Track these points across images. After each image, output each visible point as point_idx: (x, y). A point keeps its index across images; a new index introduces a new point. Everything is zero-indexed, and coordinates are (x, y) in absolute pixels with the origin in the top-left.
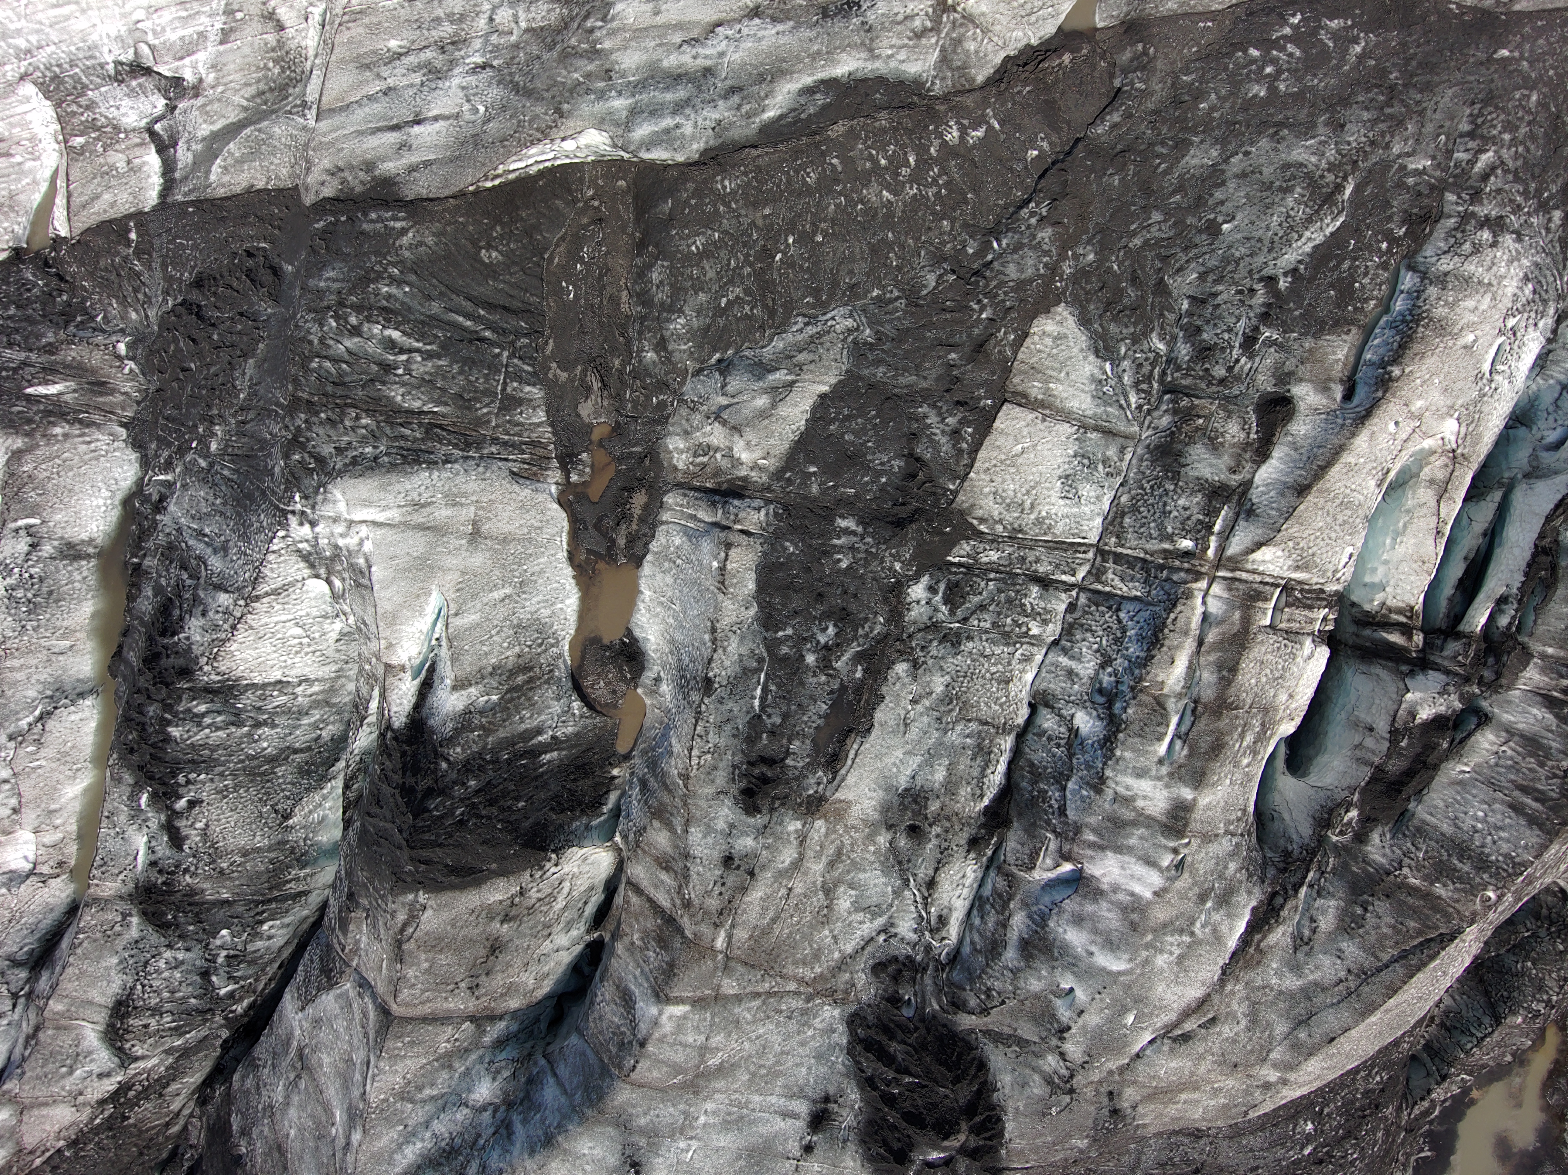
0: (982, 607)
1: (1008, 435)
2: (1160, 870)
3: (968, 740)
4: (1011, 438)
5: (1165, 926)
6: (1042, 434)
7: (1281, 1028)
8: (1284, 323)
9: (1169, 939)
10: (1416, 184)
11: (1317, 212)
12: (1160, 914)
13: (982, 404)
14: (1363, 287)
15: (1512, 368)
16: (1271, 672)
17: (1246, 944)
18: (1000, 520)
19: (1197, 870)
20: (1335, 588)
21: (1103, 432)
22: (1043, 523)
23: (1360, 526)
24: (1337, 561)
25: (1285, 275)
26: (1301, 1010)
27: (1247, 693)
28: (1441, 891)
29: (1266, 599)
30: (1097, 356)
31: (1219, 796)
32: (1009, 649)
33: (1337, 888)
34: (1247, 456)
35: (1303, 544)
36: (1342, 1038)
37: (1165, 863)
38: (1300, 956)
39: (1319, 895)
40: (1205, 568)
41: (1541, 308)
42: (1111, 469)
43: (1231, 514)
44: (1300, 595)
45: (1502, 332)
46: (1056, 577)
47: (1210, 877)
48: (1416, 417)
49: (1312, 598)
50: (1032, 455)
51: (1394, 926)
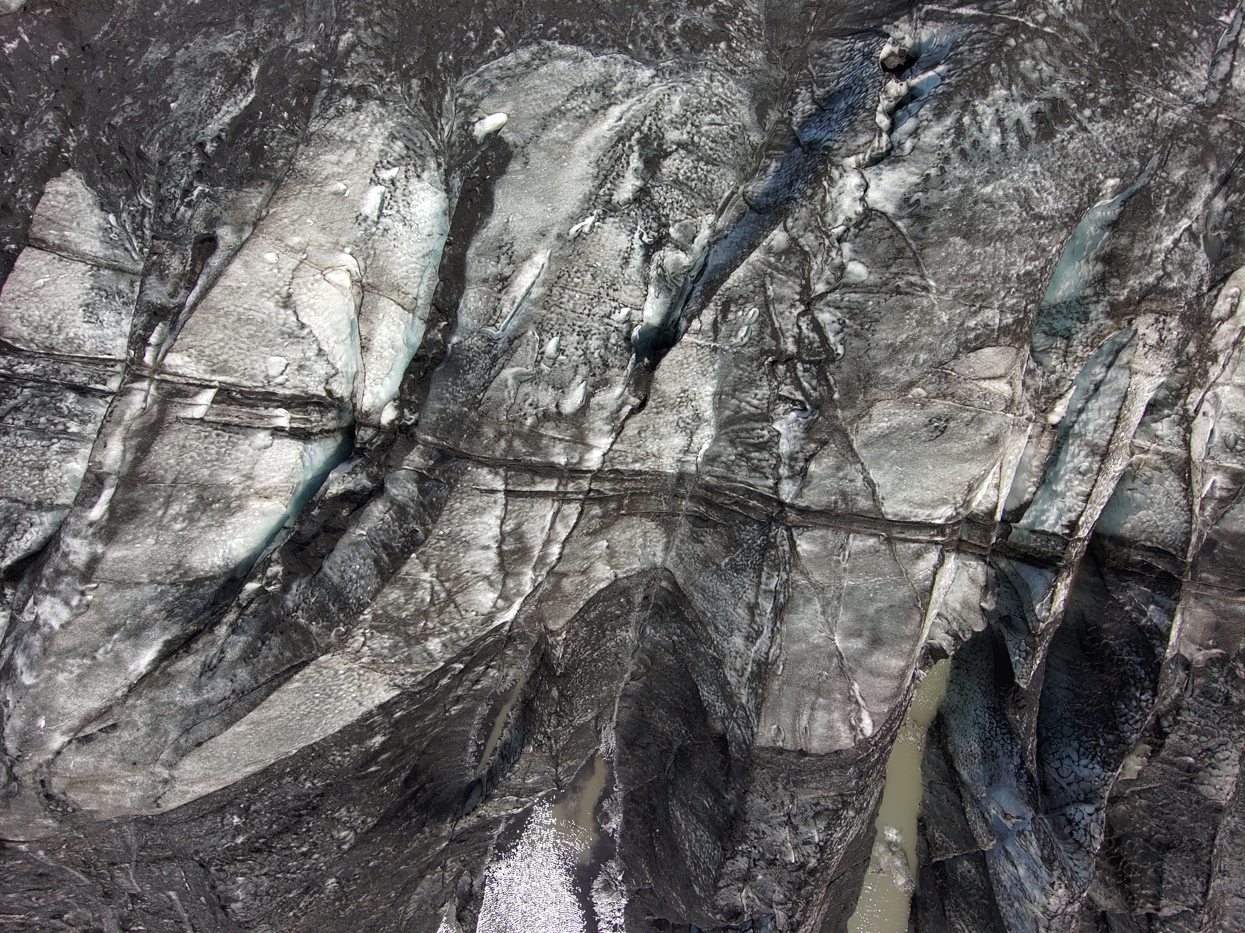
0: (16, 409)
1: (28, 272)
2: (71, 608)
4: (31, 274)
5: (69, 651)
6: (59, 272)
7: (173, 736)
8: (211, 179)
9: (71, 661)
10: (305, 64)
11: (229, 90)
12: (63, 642)
13: (7, 248)
14: (271, 148)
15: (403, 212)
16: (199, 455)
17: (155, 669)
18: (32, 340)
19: (107, 609)
20: (287, 392)
21: (113, 270)
22: (73, 342)
23: (279, 340)
24: (263, 368)
25: (212, 141)
26: (189, 721)
27: (166, 471)
28: (314, 628)
29: (186, 396)
30: (102, 210)
31: (138, 552)
32: (44, 443)
33: (252, 627)
34: (182, 284)
35: (207, 351)
36: (209, 743)
37: (74, 602)
38: (203, 679)
39: (234, 632)
40: (146, 373)
41: (419, 163)
42: (125, 300)
43: (166, 330)
44: (239, 396)
45: (375, 181)
46: (92, 386)
47: (121, 616)
48: (299, 251)
49: (256, 399)
50: (52, 288)
51: (276, 656)
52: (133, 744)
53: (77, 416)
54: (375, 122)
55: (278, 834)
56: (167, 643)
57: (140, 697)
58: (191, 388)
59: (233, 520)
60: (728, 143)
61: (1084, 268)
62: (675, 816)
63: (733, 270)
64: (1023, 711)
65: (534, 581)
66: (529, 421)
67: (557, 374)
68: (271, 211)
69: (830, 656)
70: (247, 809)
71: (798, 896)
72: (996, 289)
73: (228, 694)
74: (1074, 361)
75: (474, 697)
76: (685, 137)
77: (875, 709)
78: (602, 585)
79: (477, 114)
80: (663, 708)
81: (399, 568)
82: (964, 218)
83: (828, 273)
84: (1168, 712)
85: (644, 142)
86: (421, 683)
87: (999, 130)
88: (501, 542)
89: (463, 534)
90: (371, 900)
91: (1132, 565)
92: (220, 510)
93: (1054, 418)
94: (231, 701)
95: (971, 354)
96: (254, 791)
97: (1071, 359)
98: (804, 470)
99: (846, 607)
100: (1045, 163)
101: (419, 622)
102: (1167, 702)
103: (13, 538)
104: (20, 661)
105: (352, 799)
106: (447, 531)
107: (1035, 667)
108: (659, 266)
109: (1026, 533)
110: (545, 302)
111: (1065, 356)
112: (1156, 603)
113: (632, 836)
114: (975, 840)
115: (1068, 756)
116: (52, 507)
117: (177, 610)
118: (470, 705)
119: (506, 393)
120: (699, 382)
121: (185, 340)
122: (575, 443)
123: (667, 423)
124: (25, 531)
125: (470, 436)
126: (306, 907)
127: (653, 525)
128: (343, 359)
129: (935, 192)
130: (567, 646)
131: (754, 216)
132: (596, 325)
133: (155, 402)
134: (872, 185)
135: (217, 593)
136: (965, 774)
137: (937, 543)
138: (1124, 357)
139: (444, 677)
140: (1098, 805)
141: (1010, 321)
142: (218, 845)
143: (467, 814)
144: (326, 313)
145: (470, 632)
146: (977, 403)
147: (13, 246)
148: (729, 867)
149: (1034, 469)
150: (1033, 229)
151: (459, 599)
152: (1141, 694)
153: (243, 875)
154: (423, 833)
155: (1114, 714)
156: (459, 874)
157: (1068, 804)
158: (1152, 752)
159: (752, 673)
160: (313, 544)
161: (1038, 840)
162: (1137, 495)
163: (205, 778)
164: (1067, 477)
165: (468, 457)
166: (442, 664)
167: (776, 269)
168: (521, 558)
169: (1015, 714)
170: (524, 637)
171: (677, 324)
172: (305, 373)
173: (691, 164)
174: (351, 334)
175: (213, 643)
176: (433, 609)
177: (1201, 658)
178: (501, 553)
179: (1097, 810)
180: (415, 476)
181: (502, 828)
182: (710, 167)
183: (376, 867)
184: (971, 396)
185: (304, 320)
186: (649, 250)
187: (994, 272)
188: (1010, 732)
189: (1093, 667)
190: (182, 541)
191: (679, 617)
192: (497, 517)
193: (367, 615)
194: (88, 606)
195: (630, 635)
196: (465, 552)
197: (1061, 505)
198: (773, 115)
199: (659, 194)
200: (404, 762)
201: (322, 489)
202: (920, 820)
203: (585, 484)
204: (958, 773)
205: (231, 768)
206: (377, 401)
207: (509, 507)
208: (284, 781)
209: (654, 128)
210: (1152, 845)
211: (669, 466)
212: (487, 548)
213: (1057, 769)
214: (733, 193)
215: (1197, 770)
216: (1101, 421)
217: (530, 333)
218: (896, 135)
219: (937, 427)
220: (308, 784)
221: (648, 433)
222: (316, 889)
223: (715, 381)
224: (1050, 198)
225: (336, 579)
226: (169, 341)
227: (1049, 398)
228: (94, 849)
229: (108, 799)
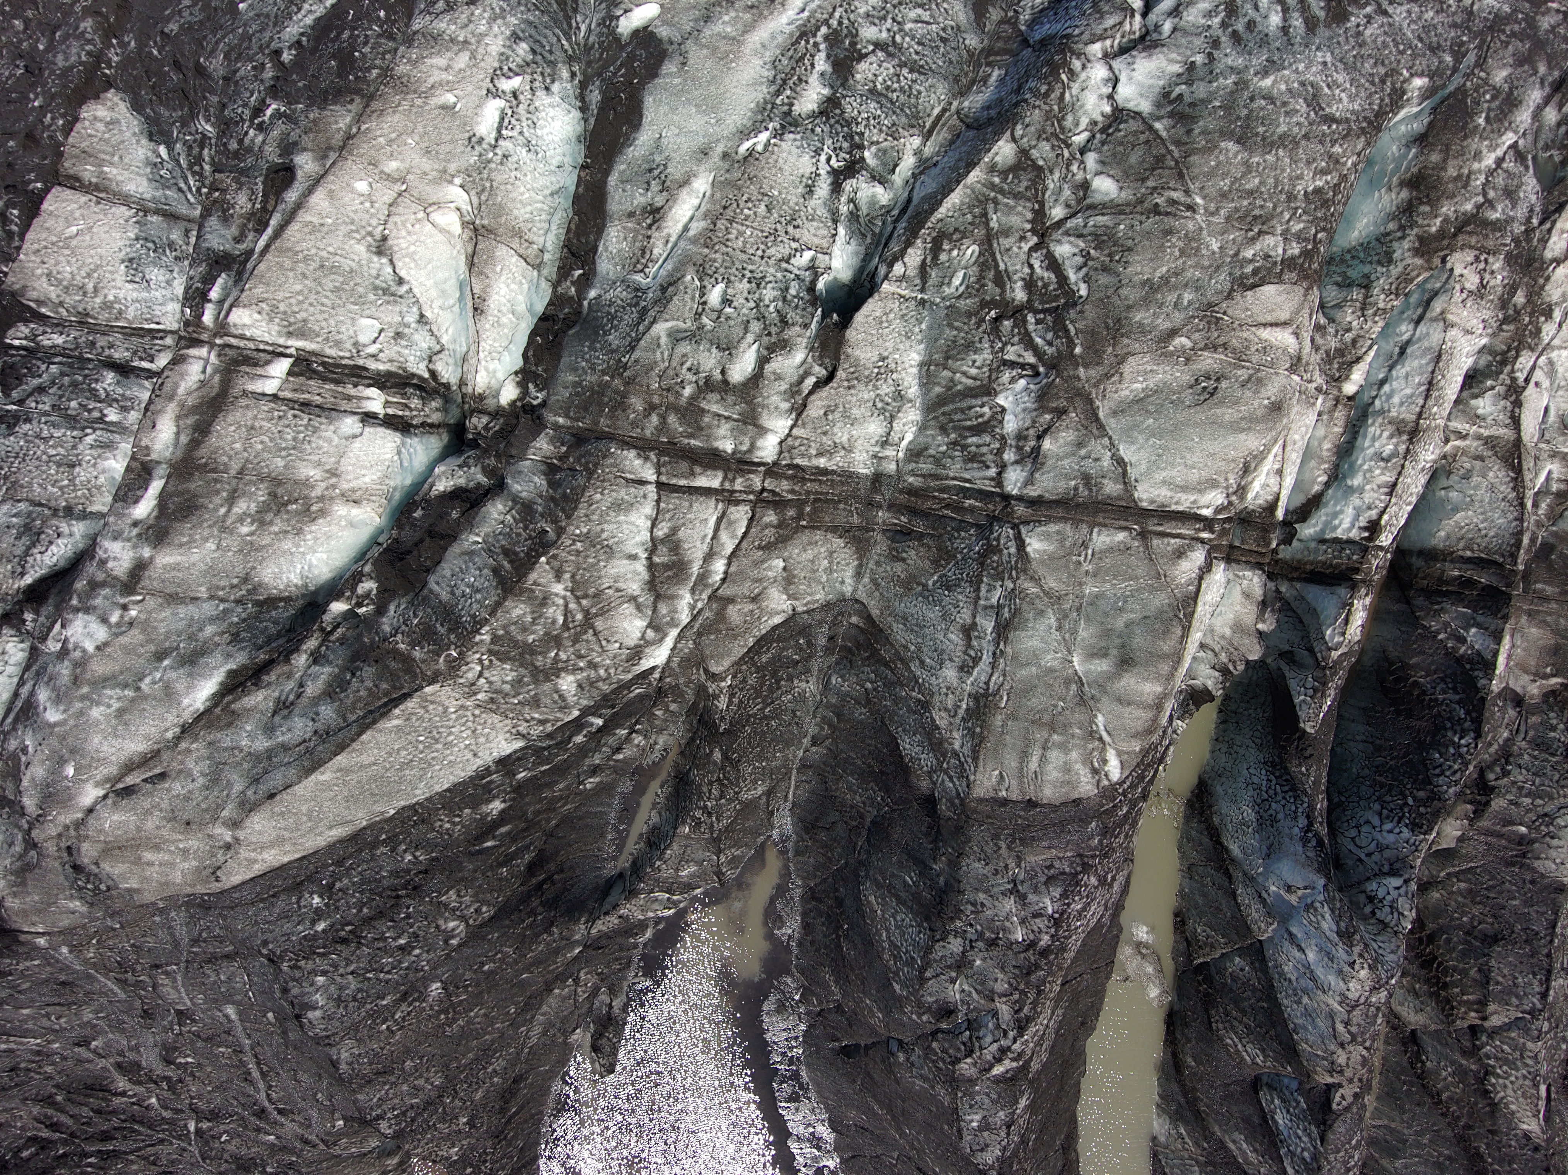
0: (41, 390)
1: (57, 217)
2: (110, 626)
3: (14, 520)
4: (61, 220)
5: (107, 680)
6: (97, 217)
7: (238, 788)
8: (287, 93)
9: (108, 692)
13: (31, 187)
14: (364, 55)
15: (527, 134)
16: (271, 440)
17: (216, 705)
18: (61, 304)
19: (155, 628)
20: (382, 367)
21: (164, 215)
22: (111, 308)
23: (372, 297)
24: (351, 333)
25: (290, 48)
26: (259, 770)
27: (230, 458)
28: (417, 654)
29: (256, 365)
30: (151, 140)
31: (195, 558)
32: (75, 433)
33: (339, 656)
34: (250, 226)
35: (282, 307)
36: (284, 795)
37: (114, 619)
38: (277, 719)
39: (315, 662)
40: (205, 337)
41: (548, 70)
42: (178, 253)
43: (230, 283)
44: (320, 368)
45: (494, 93)
46: (135, 364)
47: (174, 637)
48: (398, 180)
49: (342, 373)
50: (88, 238)
51: (369, 690)
52: (187, 798)
53: (117, 401)
54: (493, 19)
55: (368, 921)
56: (231, 674)
57: (196, 739)
58: (262, 355)
59: (313, 528)
60: (937, 47)
61: (1386, 197)
62: (869, 902)
63: (945, 196)
64: (1310, 762)
65: (692, 607)
66: (688, 391)
67: (723, 331)
68: (363, 127)
69: (1068, 682)
70: (331, 886)
71: (1027, 984)
72: (1279, 210)
73: (308, 735)
74: (1375, 314)
75: (615, 770)
76: (884, 35)
77: (1124, 746)
78: (777, 620)
79: (623, 6)
80: (852, 775)
81: (525, 575)
82: (1239, 118)
83: (1067, 193)
84: (1495, 762)
85: (833, 39)
86: (550, 736)
87: (1279, 8)
88: (652, 551)
89: (604, 536)
90: (485, 1015)
91: (1447, 583)
92: (297, 513)
93: (1350, 388)
94: (312, 744)
95: (1249, 293)
96: (339, 863)
97: (1371, 312)
98: (1037, 450)
99: (1088, 619)
100: (1337, 51)
101: (549, 651)
102: (1492, 750)
103: (35, 551)
104: (43, 695)
105: (463, 879)
106: (585, 530)
107: (1325, 708)
108: (851, 201)
109: (1313, 545)
110: (708, 239)
111: (1363, 309)
112: (1479, 626)
113: (812, 943)
114: (1249, 928)
115: (1368, 822)
116: (84, 516)
117: (244, 634)
118: (608, 780)
119: (658, 354)
120: (901, 346)
121: (255, 291)
122: (745, 423)
123: (861, 402)
124: (51, 543)
125: (613, 409)
126: (404, 1019)
127: (841, 542)
128: (450, 331)
129: (1202, 84)
130: (732, 695)
131: (971, 134)
132: (772, 270)
133: (216, 371)
134: (1123, 78)
135: (294, 618)
136: (1235, 849)
137: (1202, 541)
138: (1437, 306)
139: (578, 733)
140: (1406, 876)
141: (1296, 251)
142: (293, 934)
143: (607, 913)
144: (430, 267)
145: (612, 671)
146: (1255, 358)
147: (39, 185)
148: (939, 951)
149: (1325, 454)
150: (1324, 134)
151: (599, 624)
152: (1461, 738)
153: (324, 973)
154: (551, 934)
155: (1425, 765)
156: (594, 993)
157: (1368, 879)
158: (1474, 812)
159: (967, 710)
160: (415, 553)
161: (1332, 910)
162: (1453, 495)
163: (279, 842)
164: (1366, 467)
165: (611, 437)
166: (576, 713)
167: (1002, 192)
168: (676, 575)
169: (1300, 765)
170: (676, 692)
171: (874, 274)
172: (404, 343)
173: (892, 71)
174: (461, 299)
175: (289, 676)
176: (566, 635)
177: (1535, 691)
178: (651, 566)
179: (1406, 882)
180: (544, 467)
181: (649, 934)
182: (915, 76)
183: (491, 972)
184: (1247, 348)
185: (403, 273)
186: (838, 178)
187: (1276, 187)
188: (1294, 788)
189: (1398, 712)
190: (249, 549)
191: (875, 658)
192: (647, 517)
193: (484, 636)
194: (131, 624)
195: (810, 686)
196: (607, 561)
197: (1358, 502)
198: (995, 14)
199: (851, 107)
200: (527, 841)
201: (426, 486)
202: (1176, 915)
203: (757, 481)
204: (1227, 850)
205: (311, 830)
206: (493, 381)
207: (662, 505)
208: (378, 852)
209: (846, 22)
210: (1475, 938)
211: (862, 464)
212: (633, 557)
213: (1353, 839)
214: (944, 110)
215: (1532, 842)
216: (1408, 391)
217: (689, 277)
218: (1152, 17)
219: (1205, 388)
220: (409, 857)
221: (837, 415)
222: (416, 995)
223: (922, 346)
224: (1343, 95)
225: (445, 596)
226: (235, 293)
227: (1343, 363)
228: (133, 946)
229: (153, 873)
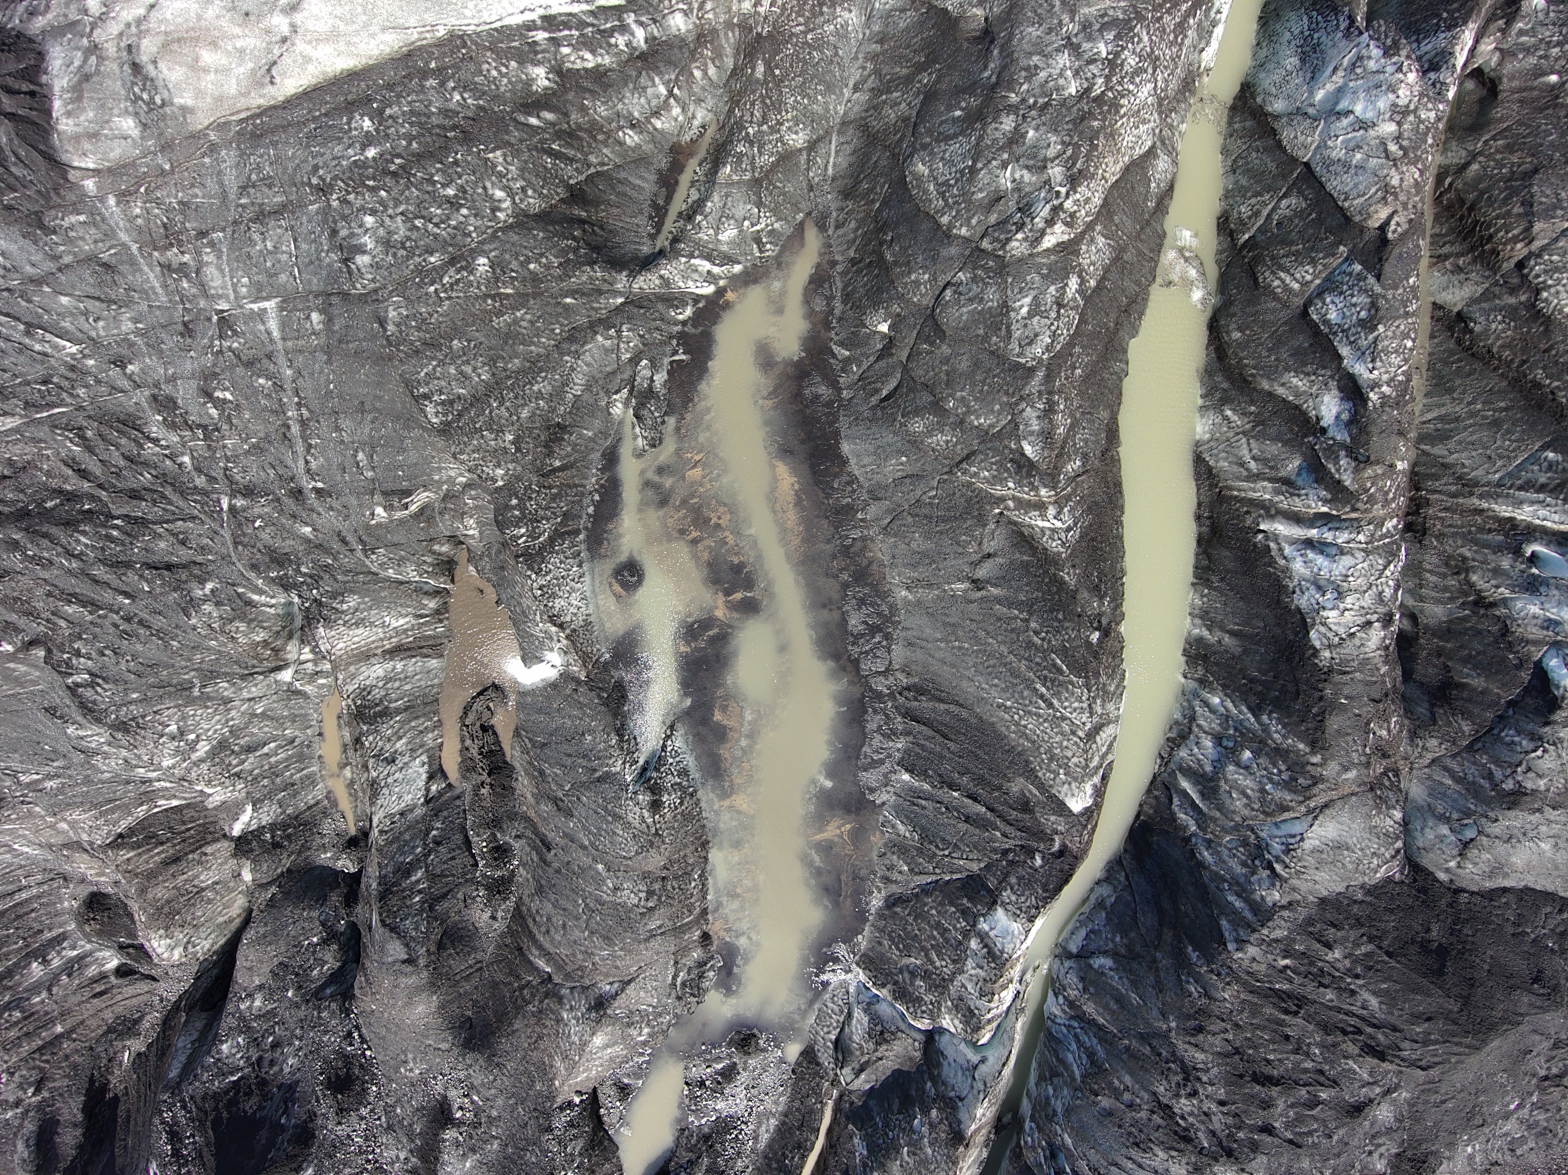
70: (381, 112)
75: (652, 139)
90: (531, 321)
105: (509, 145)
126: (452, 285)
139: (620, 34)
142: (343, 157)
143: (648, 271)
148: (991, 134)
153: (373, 212)
154: (594, 271)
156: (635, 361)
161: (1377, 40)
181: (689, 312)
202: (1220, 217)
208: (428, 84)
210: (1516, 181)
220: (457, 98)
222: (464, 263)
228: (180, 203)
229: (208, 82)
